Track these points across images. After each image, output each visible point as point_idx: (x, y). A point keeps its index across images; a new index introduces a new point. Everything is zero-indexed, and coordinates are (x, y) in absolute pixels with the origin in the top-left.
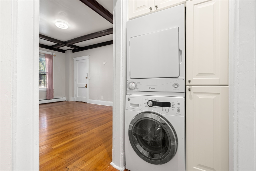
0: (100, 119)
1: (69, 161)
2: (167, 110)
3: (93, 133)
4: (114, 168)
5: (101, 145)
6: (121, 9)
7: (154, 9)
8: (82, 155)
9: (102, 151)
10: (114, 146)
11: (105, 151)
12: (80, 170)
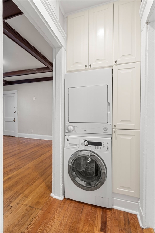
0: (33, 153)
1: (10, 200)
2: (99, 148)
3: (29, 168)
4: (54, 199)
5: (38, 179)
6: (60, 62)
7: (88, 67)
8: (22, 191)
9: (41, 185)
10: (54, 179)
11: (43, 184)
12: (23, 205)
